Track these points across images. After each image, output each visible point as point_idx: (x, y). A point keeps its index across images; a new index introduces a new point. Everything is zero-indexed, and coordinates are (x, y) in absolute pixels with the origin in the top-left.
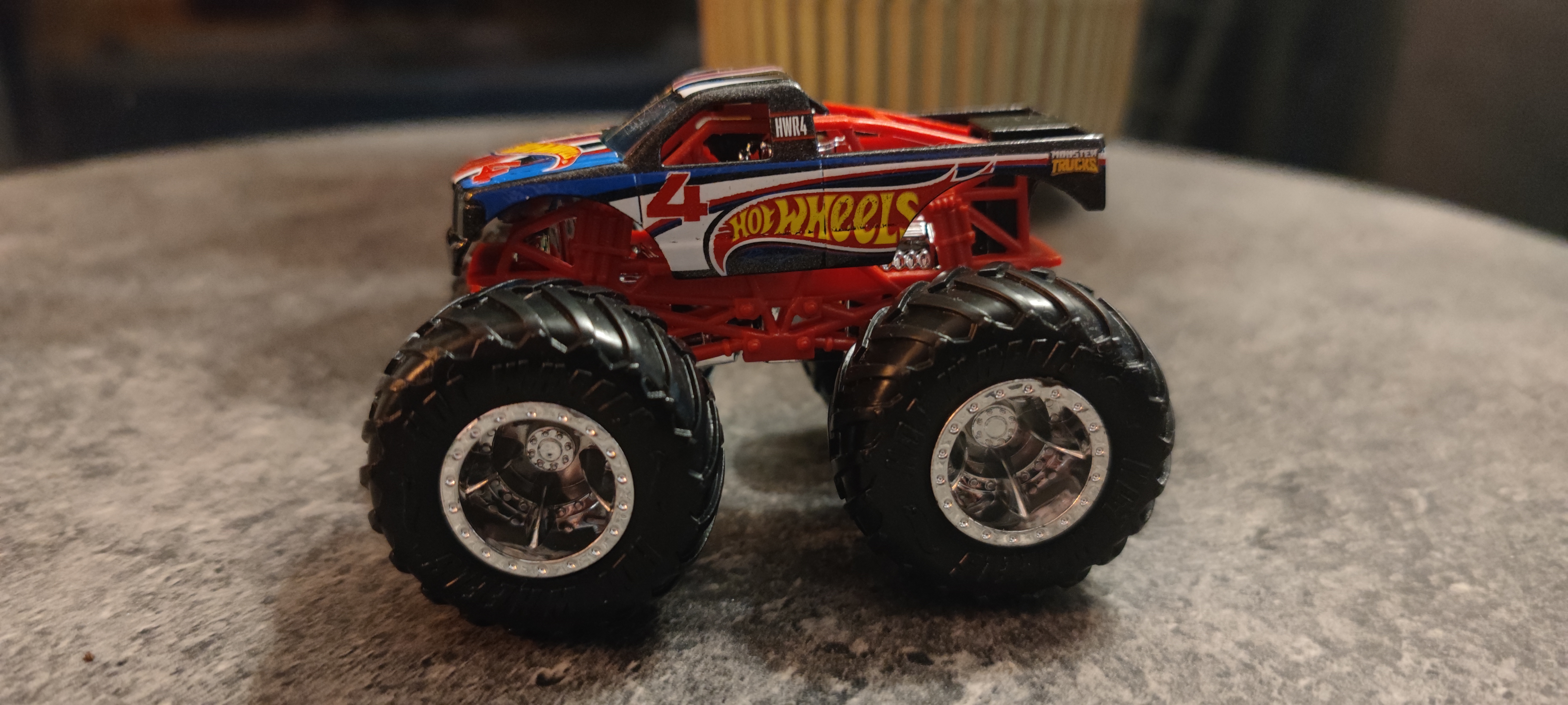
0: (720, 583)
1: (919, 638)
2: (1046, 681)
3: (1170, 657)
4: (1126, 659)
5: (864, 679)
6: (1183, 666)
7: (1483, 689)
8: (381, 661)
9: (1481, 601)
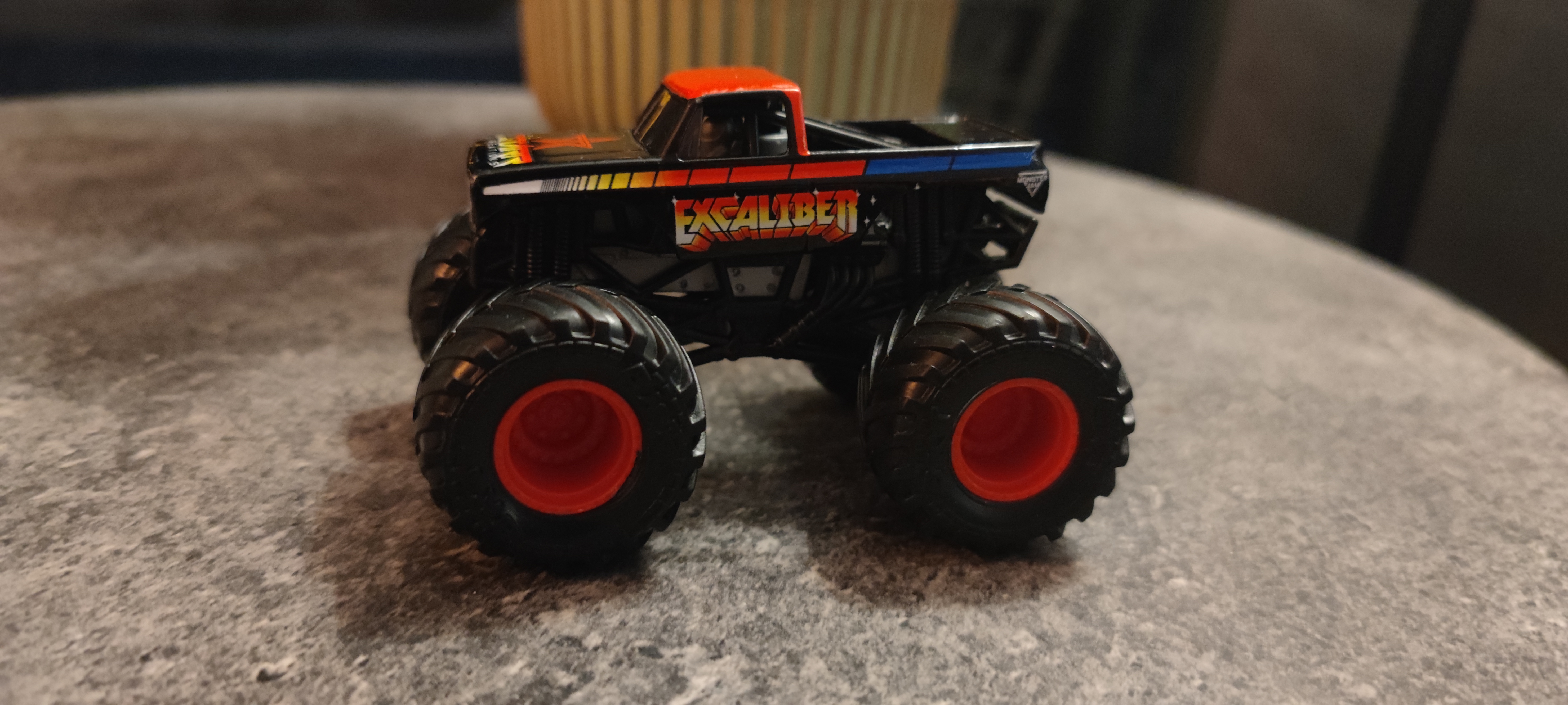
0: (465, 575)
1: (653, 632)
2: (770, 675)
3: (893, 650)
4: (852, 652)
5: (591, 673)
6: (905, 659)
7: (1180, 681)
8: (97, 657)
9: (1195, 595)
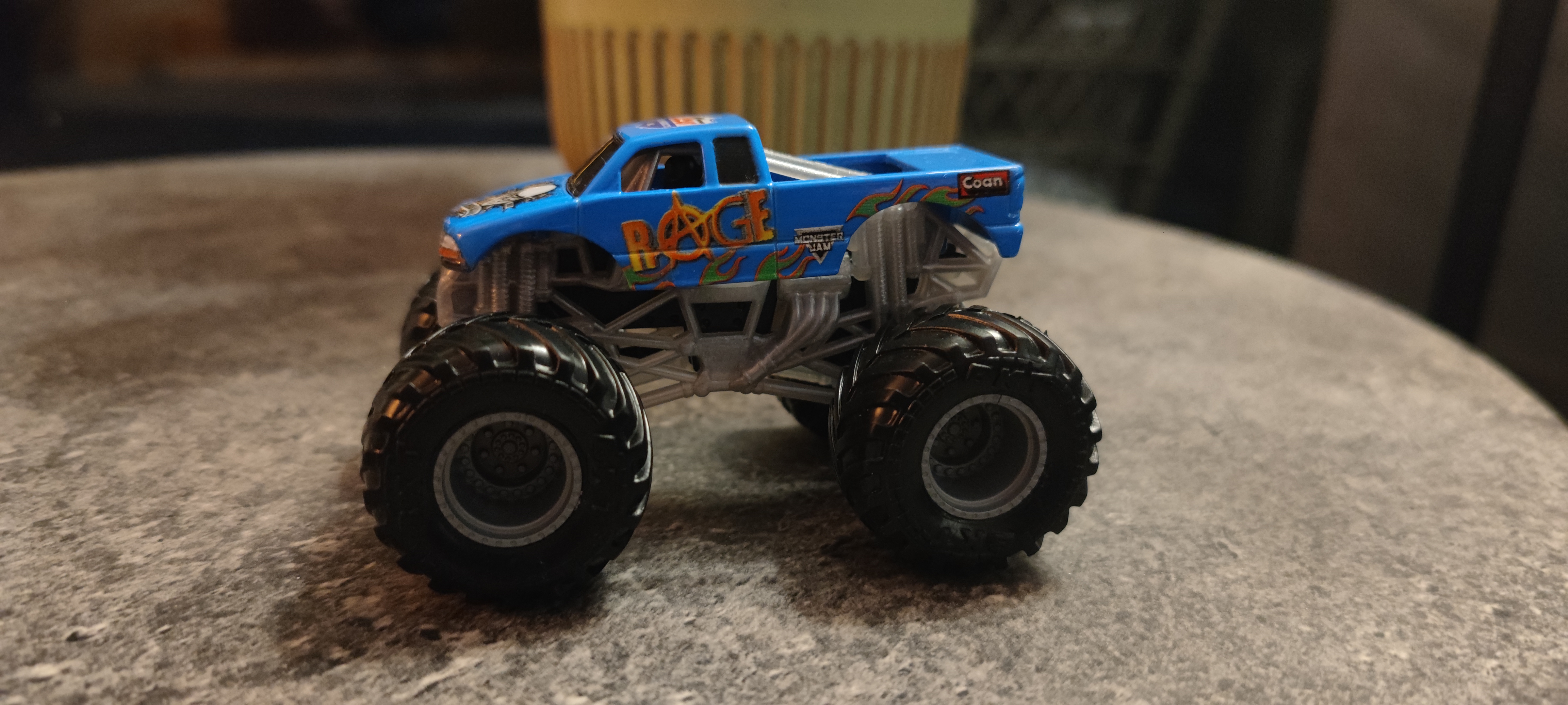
1: (444, 618)
2: (532, 659)
4: (624, 644)
5: (366, 649)
6: (672, 653)
7: (943, 687)
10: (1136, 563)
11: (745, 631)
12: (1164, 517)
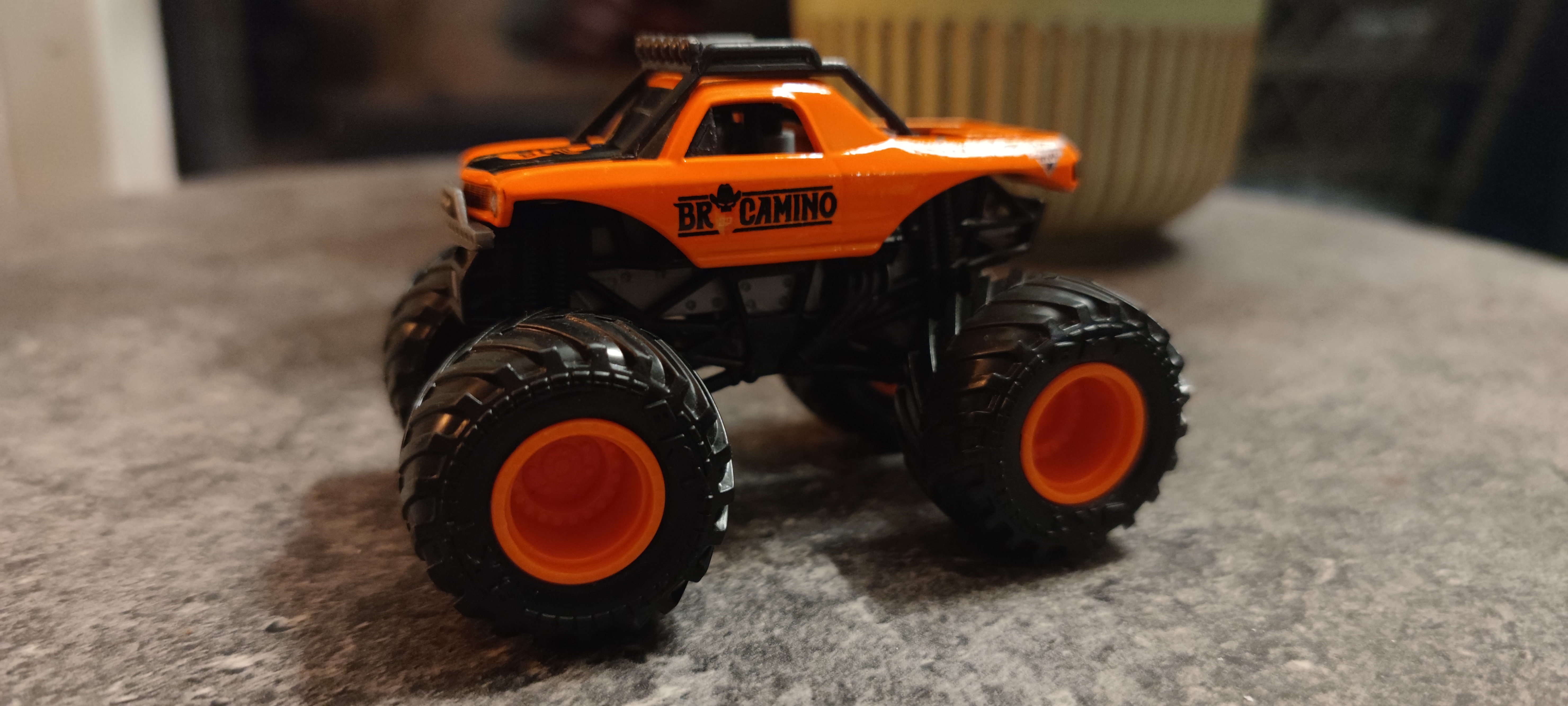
9: (1315, 681)
10: (1479, 634)
11: (993, 681)
12: (1511, 579)
